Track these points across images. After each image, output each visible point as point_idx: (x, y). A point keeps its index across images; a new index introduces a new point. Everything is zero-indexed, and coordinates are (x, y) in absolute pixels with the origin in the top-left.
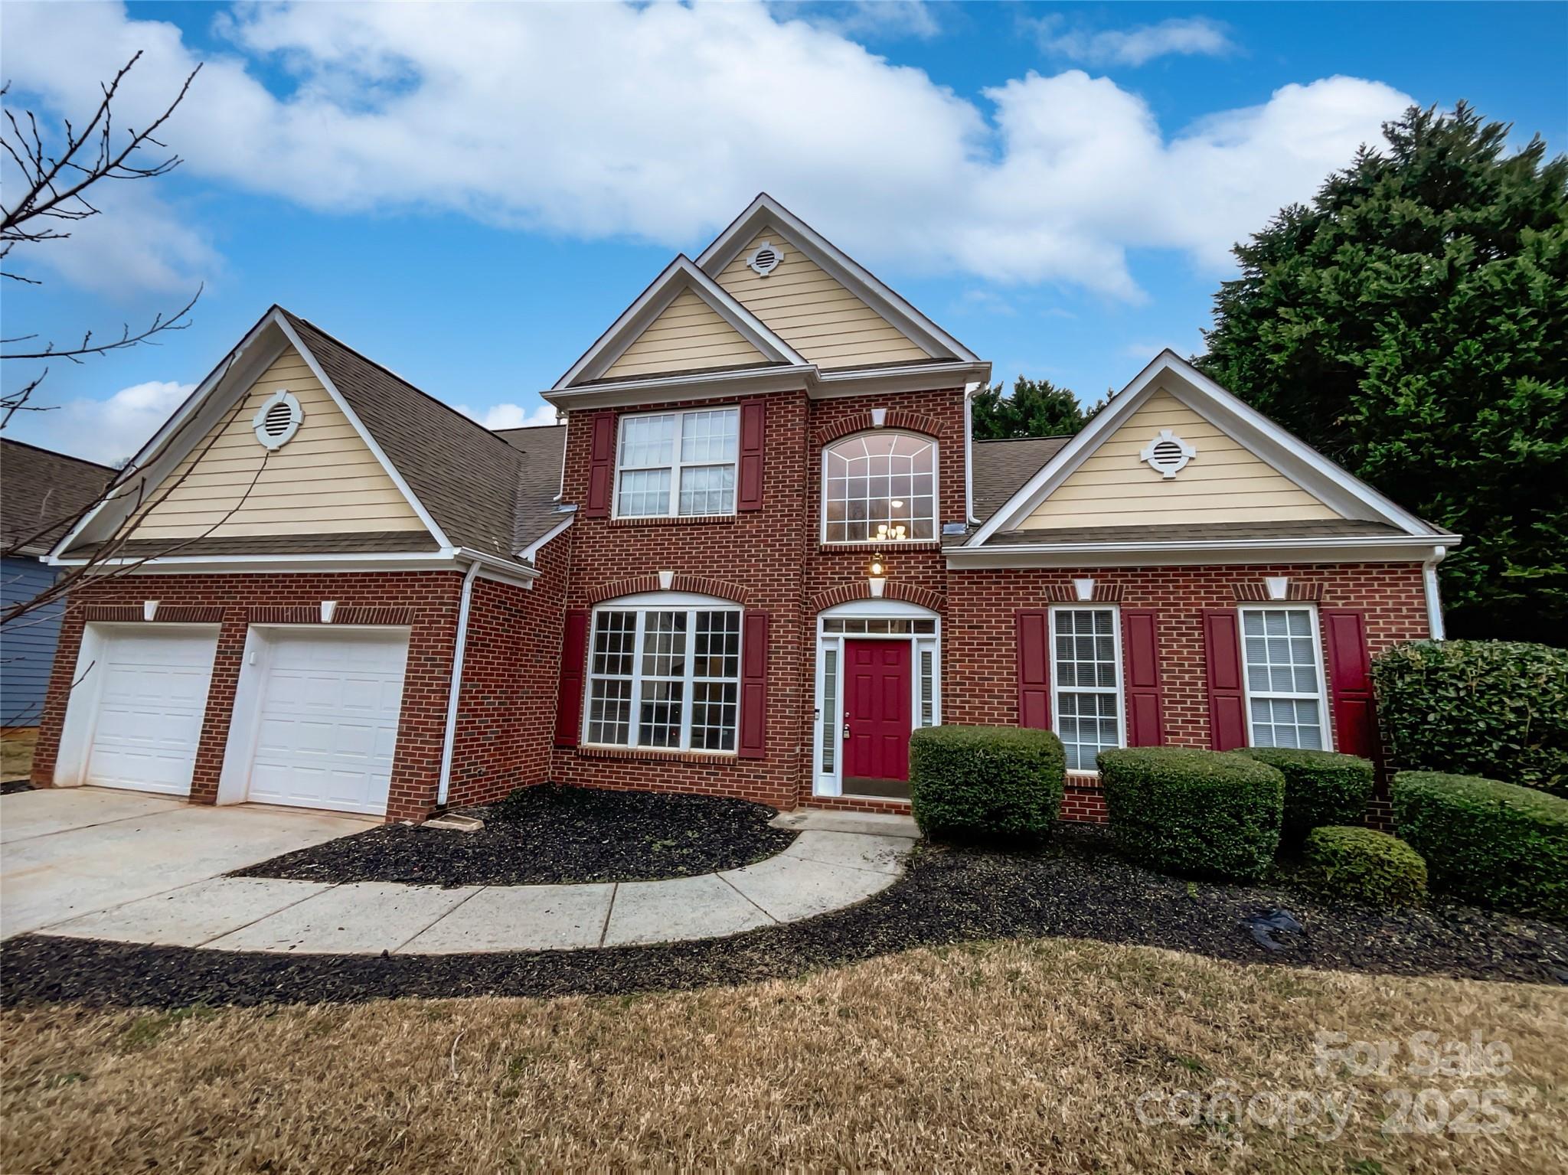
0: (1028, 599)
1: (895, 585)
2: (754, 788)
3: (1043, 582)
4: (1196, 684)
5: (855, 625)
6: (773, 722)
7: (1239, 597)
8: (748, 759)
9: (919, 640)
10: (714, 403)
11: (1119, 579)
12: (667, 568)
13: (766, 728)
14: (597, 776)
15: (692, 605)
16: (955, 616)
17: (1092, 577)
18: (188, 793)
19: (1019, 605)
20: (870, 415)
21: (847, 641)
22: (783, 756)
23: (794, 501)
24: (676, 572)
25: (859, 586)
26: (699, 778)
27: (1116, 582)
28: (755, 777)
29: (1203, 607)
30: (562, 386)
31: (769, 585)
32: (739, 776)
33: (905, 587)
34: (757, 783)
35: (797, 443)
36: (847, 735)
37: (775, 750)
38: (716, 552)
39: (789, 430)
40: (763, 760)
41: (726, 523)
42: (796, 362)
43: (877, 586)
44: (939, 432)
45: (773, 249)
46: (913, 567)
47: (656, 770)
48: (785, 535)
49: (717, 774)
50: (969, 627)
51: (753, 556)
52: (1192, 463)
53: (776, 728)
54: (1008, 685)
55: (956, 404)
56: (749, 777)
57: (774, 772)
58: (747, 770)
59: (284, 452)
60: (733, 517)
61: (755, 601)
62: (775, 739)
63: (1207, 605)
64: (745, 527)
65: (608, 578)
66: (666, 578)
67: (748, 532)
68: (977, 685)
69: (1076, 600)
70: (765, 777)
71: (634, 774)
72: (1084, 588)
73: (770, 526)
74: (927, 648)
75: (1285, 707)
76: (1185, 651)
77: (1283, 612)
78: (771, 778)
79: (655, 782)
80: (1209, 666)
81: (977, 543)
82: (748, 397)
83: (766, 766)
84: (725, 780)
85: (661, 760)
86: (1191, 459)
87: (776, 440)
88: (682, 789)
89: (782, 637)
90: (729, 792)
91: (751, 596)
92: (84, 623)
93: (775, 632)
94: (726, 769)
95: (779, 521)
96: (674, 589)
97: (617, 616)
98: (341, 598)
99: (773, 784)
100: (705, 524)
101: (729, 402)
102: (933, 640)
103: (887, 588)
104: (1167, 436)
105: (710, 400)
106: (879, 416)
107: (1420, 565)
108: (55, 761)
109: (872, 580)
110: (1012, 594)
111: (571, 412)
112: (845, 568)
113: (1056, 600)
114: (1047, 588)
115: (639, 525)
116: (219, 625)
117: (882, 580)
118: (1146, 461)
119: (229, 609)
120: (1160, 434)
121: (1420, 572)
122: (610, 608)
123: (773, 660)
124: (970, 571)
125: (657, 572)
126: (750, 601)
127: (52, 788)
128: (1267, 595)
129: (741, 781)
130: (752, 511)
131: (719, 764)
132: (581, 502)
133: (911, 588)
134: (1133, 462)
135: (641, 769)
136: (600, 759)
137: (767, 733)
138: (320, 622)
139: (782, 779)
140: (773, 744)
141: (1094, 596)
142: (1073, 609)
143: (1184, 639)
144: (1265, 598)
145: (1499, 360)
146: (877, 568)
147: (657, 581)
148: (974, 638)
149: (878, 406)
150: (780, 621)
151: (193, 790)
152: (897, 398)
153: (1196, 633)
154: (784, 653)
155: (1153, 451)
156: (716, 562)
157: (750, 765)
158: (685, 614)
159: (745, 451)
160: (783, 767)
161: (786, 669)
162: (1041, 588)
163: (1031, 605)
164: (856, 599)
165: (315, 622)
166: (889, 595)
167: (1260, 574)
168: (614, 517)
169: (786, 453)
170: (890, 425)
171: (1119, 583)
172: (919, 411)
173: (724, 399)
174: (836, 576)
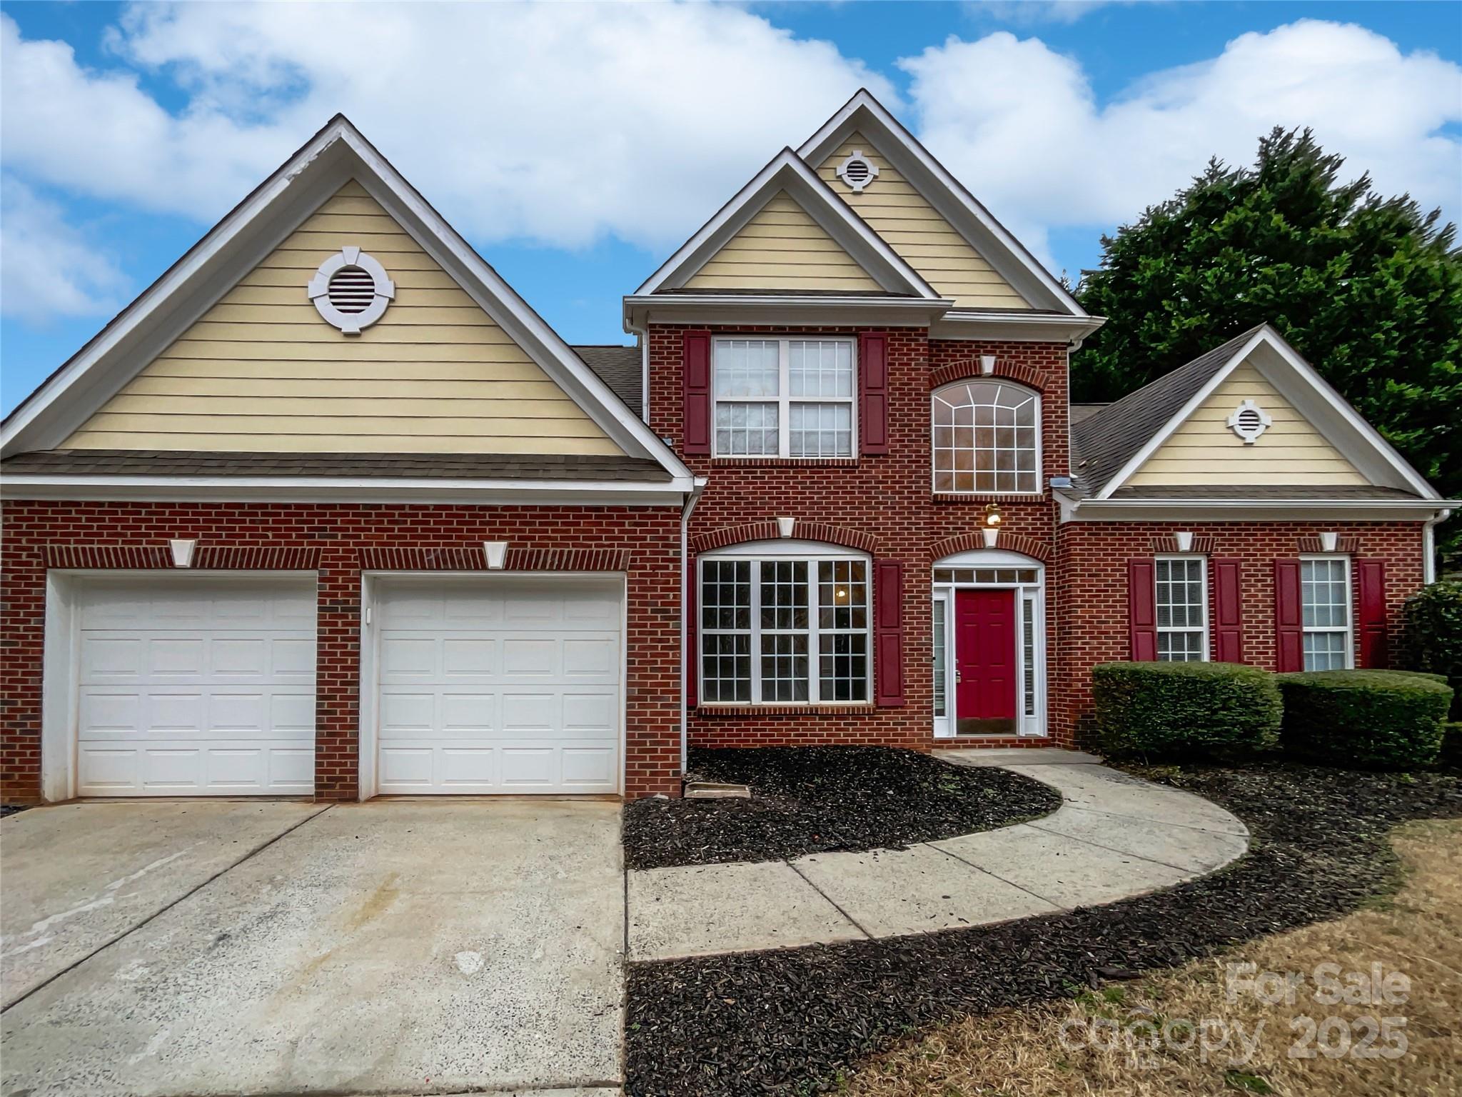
0: (1138, 550)
1: (1007, 536)
2: (894, 735)
3: (1151, 535)
4: (1267, 622)
5: (964, 575)
6: (910, 671)
7: (1301, 549)
8: (886, 707)
9: (1026, 589)
10: (829, 332)
11: (1211, 533)
12: (787, 514)
13: (904, 676)
14: (723, 735)
15: (813, 555)
16: (1076, 565)
17: (1191, 530)
18: (312, 792)
19: (1130, 555)
20: (980, 362)
21: (958, 590)
22: (922, 702)
23: (921, 446)
24: (797, 519)
25: (974, 536)
26: (837, 730)
27: (1209, 535)
28: (894, 724)
29: (1275, 557)
30: (646, 291)
31: (898, 534)
32: (878, 724)
33: (1017, 538)
34: (897, 729)
35: (922, 385)
36: (959, 681)
37: (914, 697)
38: (841, 498)
39: (913, 370)
40: (902, 707)
41: (849, 467)
42: (928, 295)
43: (991, 536)
44: (1045, 385)
45: (866, 161)
46: (1022, 519)
47: (789, 724)
48: (913, 482)
49: (856, 724)
50: (1089, 575)
51: (881, 503)
52: (1267, 431)
53: (913, 676)
54: (1121, 627)
55: (1060, 358)
56: (889, 724)
57: (913, 718)
58: (886, 718)
59: (367, 337)
60: (854, 461)
61: (886, 550)
62: (913, 686)
63: (1278, 555)
64: (871, 472)
65: (717, 524)
66: (787, 525)
67: (873, 477)
68: (1096, 627)
69: (1177, 551)
70: (905, 724)
71: (765, 730)
72: (1185, 540)
73: (897, 472)
74: (1030, 596)
75: (1320, 639)
76: (1260, 594)
77: (1310, 562)
78: (910, 724)
79: (791, 736)
80: (1277, 607)
81: (1104, 496)
82: (867, 329)
83: (906, 713)
84: (864, 730)
85: (794, 715)
86: (1267, 427)
87: (899, 379)
88: (819, 741)
89: (915, 586)
90: (869, 741)
91: (880, 545)
92: (44, 571)
93: (908, 581)
94: (864, 719)
95: (907, 467)
96: (796, 537)
97: (726, 566)
98: (513, 538)
99: (913, 729)
100: (828, 467)
101: (845, 332)
102: (1035, 589)
103: (1000, 539)
104: (1251, 404)
105: (824, 328)
106: (988, 364)
107: (1422, 524)
108: (39, 769)
109: (986, 531)
110: (1125, 545)
111: (654, 326)
112: (959, 518)
113: (1162, 551)
114: (1154, 539)
115: (750, 466)
116: (315, 573)
117: (996, 531)
118: (1232, 427)
119: (326, 551)
120: (1243, 403)
121: (1421, 530)
122: (718, 557)
123: (907, 610)
124: (1090, 523)
125: (775, 519)
126: (879, 550)
127: (42, 805)
128: (1322, 547)
129: (880, 729)
130: (878, 456)
131: (856, 714)
132: (675, 436)
133: (1022, 539)
134: (1221, 428)
135: (773, 724)
136: (727, 718)
137: (905, 681)
138: (485, 567)
139: (922, 724)
140: (910, 692)
141: (1192, 547)
142: (1170, 559)
143: (1259, 584)
144: (1319, 550)
145: (1366, 364)
146: (993, 519)
147: (776, 528)
148: (1093, 586)
149: (987, 353)
150: (912, 571)
151: (317, 786)
152: (1005, 346)
153: (1269, 579)
154: (918, 603)
155: (1239, 418)
156: (841, 508)
157: (889, 713)
158: (805, 563)
159: (866, 389)
160: (922, 713)
161: (921, 618)
162: (1148, 540)
163: (1140, 555)
164: (971, 549)
165: (477, 568)
166: (1000, 547)
167: (1318, 530)
168: (715, 456)
169: (911, 394)
170: (998, 375)
171: (1211, 537)
172: (1026, 362)
173: (840, 328)
174: (950, 526)
